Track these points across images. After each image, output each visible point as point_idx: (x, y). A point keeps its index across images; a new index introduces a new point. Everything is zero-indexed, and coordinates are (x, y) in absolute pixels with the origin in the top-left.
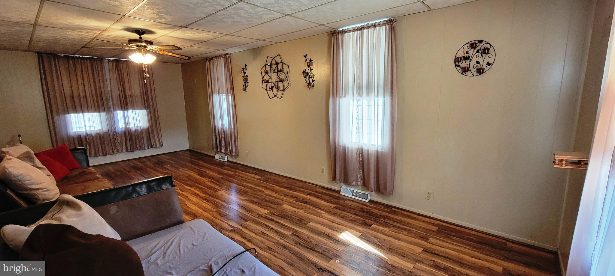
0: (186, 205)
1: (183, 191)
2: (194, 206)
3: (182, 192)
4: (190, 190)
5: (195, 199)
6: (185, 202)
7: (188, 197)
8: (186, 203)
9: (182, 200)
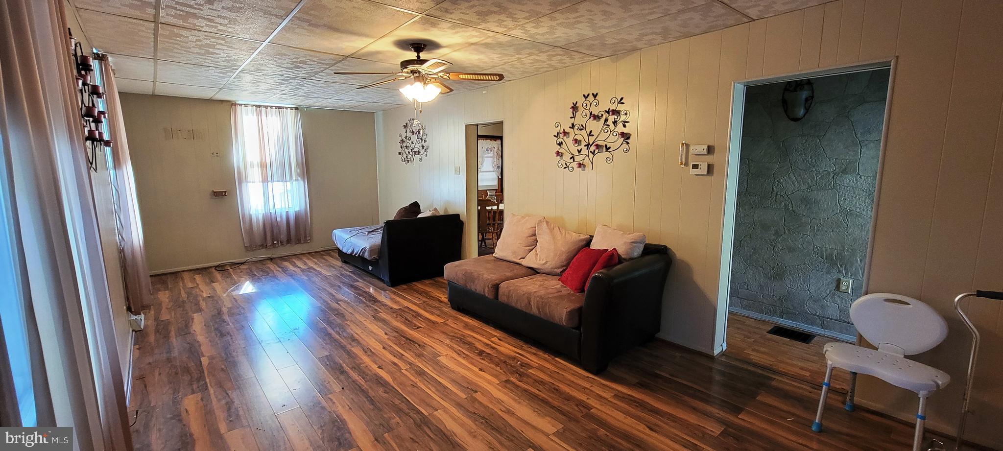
0: (386, 334)
1: (395, 364)
2: (375, 331)
3: (396, 361)
4: (379, 367)
5: (371, 344)
6: (388, 338)
7: (384, 348)
8: (386, 337)
9: (395, 343)
